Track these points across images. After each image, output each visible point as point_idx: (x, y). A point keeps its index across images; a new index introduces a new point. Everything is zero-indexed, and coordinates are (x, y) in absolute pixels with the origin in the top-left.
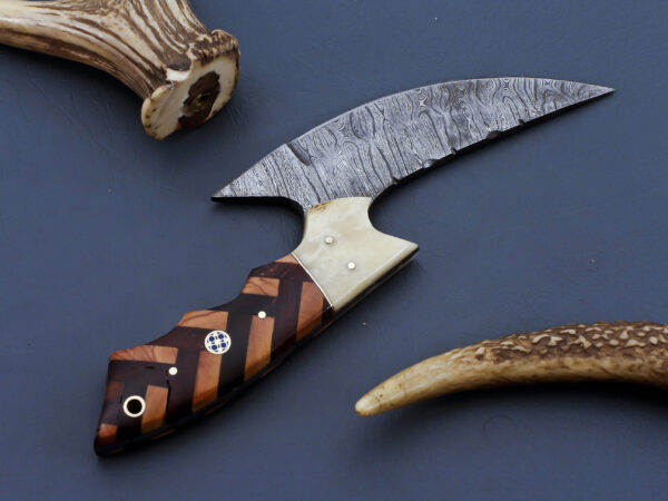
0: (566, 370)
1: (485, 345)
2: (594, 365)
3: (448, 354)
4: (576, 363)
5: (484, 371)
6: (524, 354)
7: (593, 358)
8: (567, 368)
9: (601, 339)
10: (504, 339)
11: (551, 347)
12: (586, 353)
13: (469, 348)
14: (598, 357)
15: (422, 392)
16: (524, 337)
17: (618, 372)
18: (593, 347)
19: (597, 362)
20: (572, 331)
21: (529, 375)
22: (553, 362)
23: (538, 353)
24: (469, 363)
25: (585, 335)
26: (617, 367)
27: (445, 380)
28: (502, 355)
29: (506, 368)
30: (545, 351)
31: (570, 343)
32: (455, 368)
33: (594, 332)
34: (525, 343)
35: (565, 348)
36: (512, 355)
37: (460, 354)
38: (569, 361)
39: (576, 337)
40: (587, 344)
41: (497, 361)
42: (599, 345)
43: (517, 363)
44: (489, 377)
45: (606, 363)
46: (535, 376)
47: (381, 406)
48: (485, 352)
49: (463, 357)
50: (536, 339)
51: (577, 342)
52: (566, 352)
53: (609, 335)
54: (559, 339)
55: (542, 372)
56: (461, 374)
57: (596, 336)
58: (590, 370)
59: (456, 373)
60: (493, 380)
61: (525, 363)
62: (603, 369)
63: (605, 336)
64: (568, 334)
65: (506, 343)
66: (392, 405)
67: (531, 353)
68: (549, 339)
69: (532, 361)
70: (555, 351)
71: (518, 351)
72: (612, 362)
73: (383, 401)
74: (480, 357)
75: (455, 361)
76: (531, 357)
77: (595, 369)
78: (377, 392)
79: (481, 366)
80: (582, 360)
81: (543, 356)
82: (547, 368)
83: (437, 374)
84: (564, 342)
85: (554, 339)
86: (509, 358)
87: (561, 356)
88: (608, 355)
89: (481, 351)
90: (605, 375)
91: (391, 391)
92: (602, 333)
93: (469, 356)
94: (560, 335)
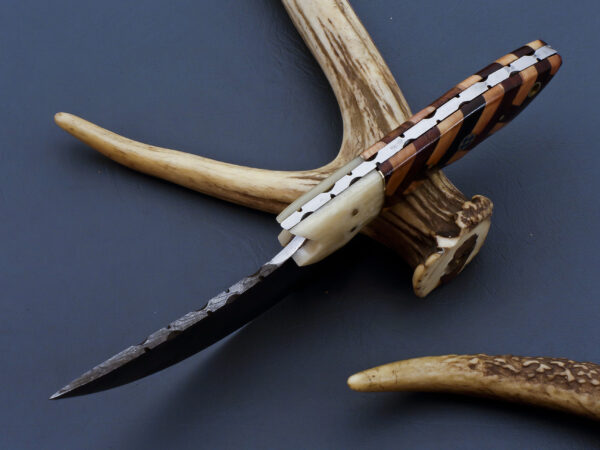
0: (546, 396)
1: (481, 358)
2: (573, 398)
3: (444, 357)
4: (557, 392)
5: (474, 379)
6: (513, 373)
7: (573, 391)
8: (548, 394)
9: (585, 377)
10: (500, 357)
11: (539, 373)
12: (568, 385)
13: (465, 356)
14: (578, 392)
15: (412, 384)
16: (517, 359)
17: (593, 409)
18: (576, 381)
19: (576, 396)
20: (561, 364)
21: (512, 393)
22: (537, 386)
23: (526, 375)
24: (461, 369)
25: (572, 370)
26: (593, 404)
27: (435, 378)
28: (492, 369)
29: (493, 382)
30: (531, 375)
31: (556, 373)
32: (448, 370)
33: (581, 369)
34: (516, 364)
35: (551, 376)
36: (501, 371)
37: (454, 360)
38: (551, 388)
39: (563, 369)
40: (571, 378)
41: (487, 374)
42: (582, 381)
43: (504, 380)
44: (477, 385)
45: (584, 399)
46: (518, 395)
47: (371, 385)
48: (479, 363)
49: (457, 362)
50: (527, 363)
51: (562, 374)
52: (552, 380)
53: (592, 374)
54: (547, 367)
55: (525, 393)
56: (452, 376)
57: (581, 373)
58: (568, 401)
59: (447, 374)
60: (479, 389)
61: (511, 381)
62: (579, 403)
63: (589, 375)
64: (557, 365)
65: (500, 360)
66: (381, 386)
67: (519, 374)
68: (538, 365)
69: (517, 381)
70: (541, 377)
71: (507, 369)
72: (589, 399)
73: (374, 381)
74: (472, 367)
75: (449, 364)
76: (518, 377)
77: (573, 402)
78: (371, 372)
79: (471, 374)
80: (563, 391)
81: (529, 379)
82: (530, 390)
83: (430, 371)
84: (552, 371)
85: (543, 367)
86: (498, 373)
87: (545, 383)
88: (587, 392)
89: (475, 361)
90: (580, 410)
91: (384, 375)
92: (588, 371)
93: (463, 363)
94: (548, 364)
